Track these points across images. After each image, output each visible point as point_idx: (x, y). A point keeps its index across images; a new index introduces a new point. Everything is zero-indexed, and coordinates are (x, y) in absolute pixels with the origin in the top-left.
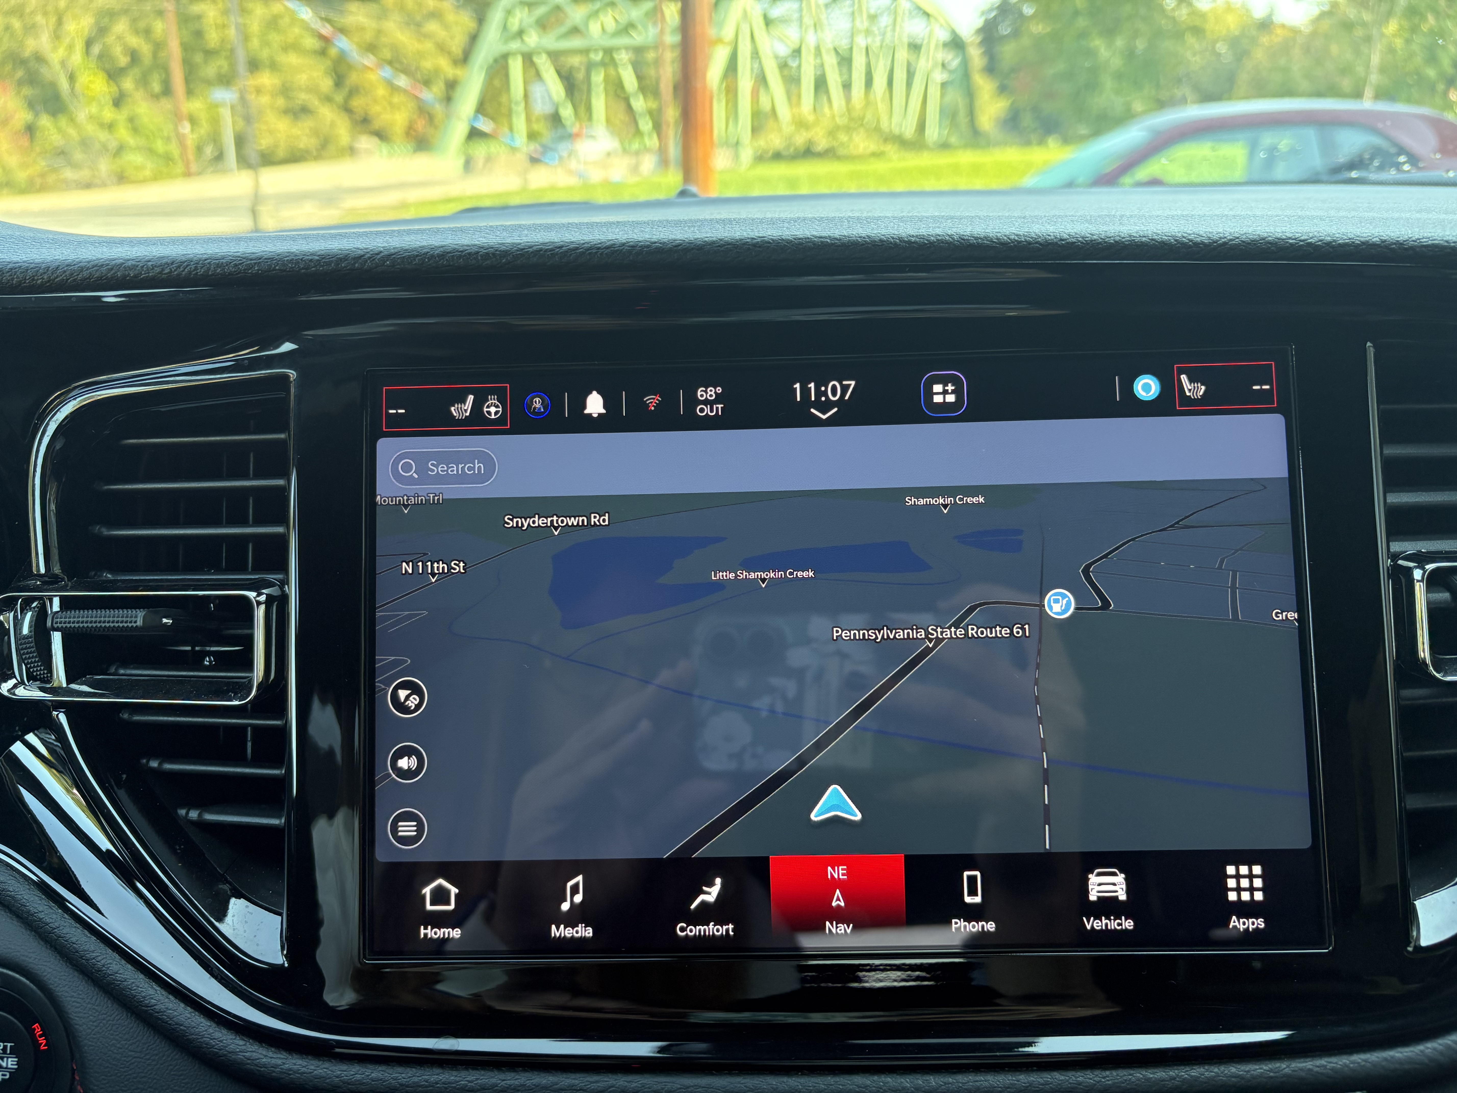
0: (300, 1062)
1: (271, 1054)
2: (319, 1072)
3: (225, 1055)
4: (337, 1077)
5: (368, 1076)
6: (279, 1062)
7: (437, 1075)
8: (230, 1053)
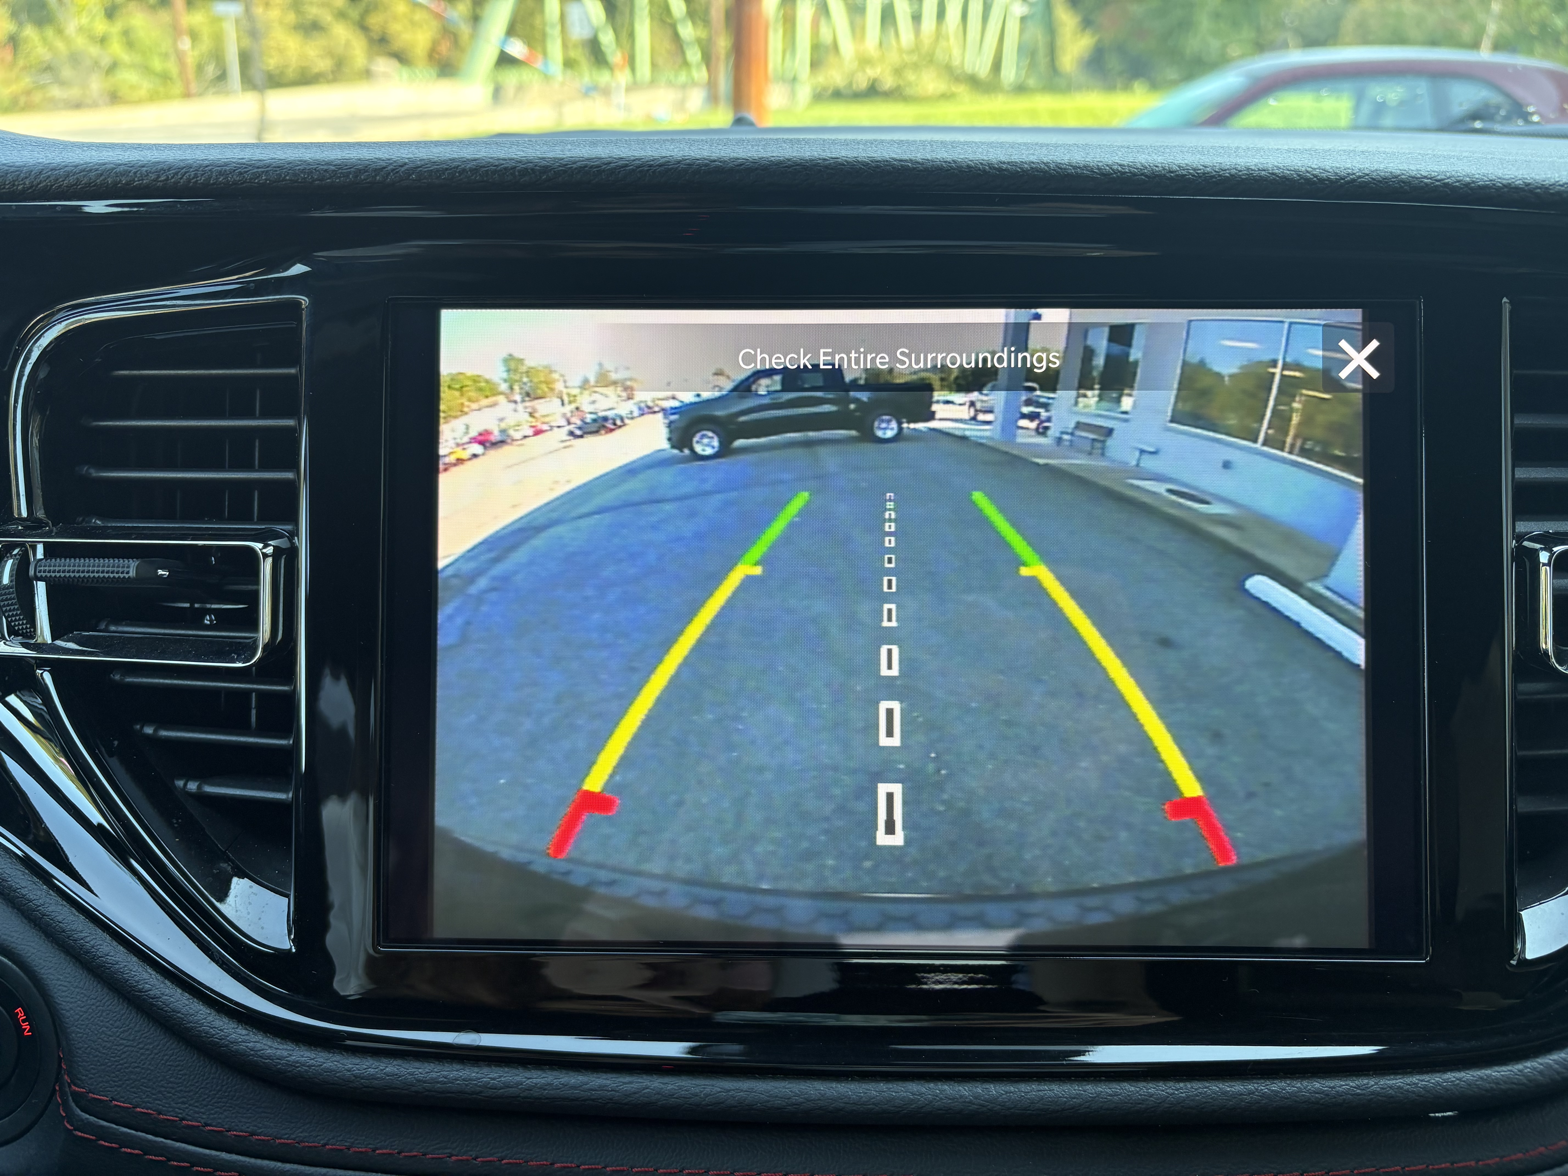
0: (307, 1054)
1: (276, 1045)
2: (328, 1065)
3: (226, 1046)
4: (349, 1071)
5: (382, 1070)
6: (285, 1053)
7: (457, 1071)
8: (232, 1043)
